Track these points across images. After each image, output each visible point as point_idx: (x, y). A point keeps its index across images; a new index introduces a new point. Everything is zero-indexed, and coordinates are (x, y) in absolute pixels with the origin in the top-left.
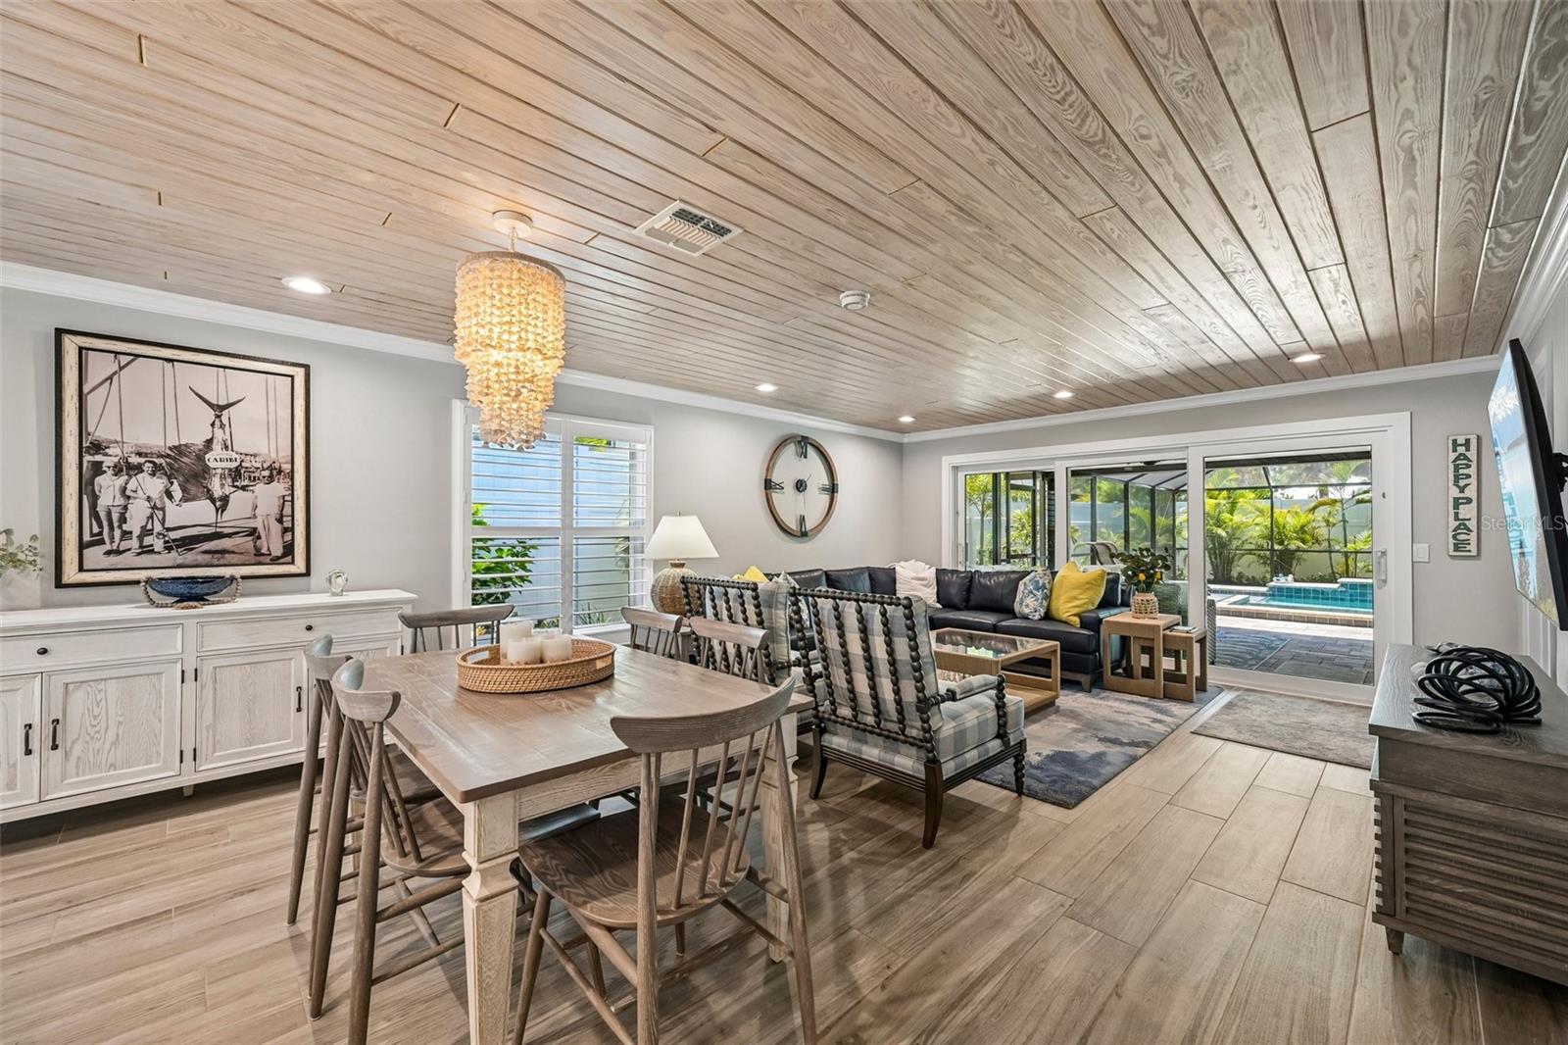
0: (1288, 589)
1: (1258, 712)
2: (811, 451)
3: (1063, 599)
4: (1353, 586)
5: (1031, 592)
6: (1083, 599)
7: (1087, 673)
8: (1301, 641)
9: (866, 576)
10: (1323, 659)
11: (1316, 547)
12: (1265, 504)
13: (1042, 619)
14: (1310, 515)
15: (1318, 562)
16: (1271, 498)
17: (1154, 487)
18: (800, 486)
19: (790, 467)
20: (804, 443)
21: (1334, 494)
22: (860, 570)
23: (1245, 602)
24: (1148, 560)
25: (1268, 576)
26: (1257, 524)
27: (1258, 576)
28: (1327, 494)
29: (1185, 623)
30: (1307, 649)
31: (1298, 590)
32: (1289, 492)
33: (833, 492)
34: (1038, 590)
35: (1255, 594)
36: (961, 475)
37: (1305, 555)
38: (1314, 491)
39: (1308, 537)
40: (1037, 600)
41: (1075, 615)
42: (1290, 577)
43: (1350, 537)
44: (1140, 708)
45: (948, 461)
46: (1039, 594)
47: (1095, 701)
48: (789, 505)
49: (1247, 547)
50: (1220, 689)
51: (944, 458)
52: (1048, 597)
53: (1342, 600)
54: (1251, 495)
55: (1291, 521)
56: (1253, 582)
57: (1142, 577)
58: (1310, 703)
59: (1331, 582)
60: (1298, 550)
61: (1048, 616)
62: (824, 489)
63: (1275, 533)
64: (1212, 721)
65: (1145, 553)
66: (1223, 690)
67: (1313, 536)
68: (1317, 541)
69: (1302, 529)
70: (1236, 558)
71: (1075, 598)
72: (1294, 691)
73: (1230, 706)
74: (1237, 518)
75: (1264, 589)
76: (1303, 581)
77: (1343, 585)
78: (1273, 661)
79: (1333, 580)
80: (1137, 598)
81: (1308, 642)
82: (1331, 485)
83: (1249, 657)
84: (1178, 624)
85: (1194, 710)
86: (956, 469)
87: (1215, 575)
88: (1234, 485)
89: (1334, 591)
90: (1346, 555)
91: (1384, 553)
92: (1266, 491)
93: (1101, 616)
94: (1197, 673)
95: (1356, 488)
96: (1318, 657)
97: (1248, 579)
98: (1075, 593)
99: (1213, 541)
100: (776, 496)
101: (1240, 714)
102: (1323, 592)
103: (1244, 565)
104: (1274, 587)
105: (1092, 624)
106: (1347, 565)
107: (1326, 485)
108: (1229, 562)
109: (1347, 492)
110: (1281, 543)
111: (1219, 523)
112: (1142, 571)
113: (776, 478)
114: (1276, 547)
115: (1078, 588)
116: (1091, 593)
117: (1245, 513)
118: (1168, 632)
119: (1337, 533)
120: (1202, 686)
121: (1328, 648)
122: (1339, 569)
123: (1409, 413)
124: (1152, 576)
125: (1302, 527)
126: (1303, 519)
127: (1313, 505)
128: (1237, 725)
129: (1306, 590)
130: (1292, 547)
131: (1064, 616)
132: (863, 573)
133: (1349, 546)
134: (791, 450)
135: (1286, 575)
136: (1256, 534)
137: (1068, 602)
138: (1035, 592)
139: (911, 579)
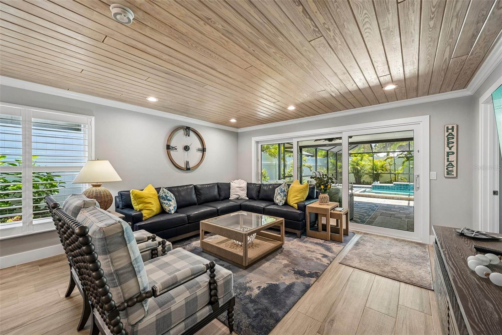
0: (378, 186)
1: (368, 247)
2: (191, 133)
3: (291, 196)
4: (397, 185)
5: (279, 193)
6: (299, 196)
7: (299, 230)
8: (383, 206)
9: (216, 186)
10: (391, 214)
11: (386, 172)
12: (371, 158)
13: (283, 205)
14: (385, 162)
15: (386, 177)
16: (373, 156)
17: (337, 152)
18: (186, 148)
19: (179, 140)
20: (188, 129)
21: (391, 155)
22: (214, 184)
23: (365, 191)
24: (326, 179)
25: (372, 181)
26: (369, 165)
27: (369, 182)
28: (389, 155)
29: (341, 206)
30: (385, 210)
31: (381, 186)
32: (379, 154)
33: (204, 151)
34: (282, 192)
35: (368, 188)
36: (260, 145)
37: (383, 175)
38: (386, 154)
39: (384, 169)
40: (281, 197)
41: (296, 203)
42: (379, 182)
43: (396, 169)
44: (319, 248)
45: (254, 139)
46: (282, 194)
47: (300, 243)
48: (180, 157)
49: (366, 172)
50: (354, 233)
51: (253, 138)
52: (286, 196)
53: (394, 189)
54: (367, 155)
55: (379, 163)
56: (367, 184)
57: (322, 187)
58: (389, 240)
59: (390, 183)
60: (381, 173)
61: (286, 204)
62: (199, 150)
63: (374, 168)
64: (349, 254)
65: (324, 176)
66: (355, 234)
67: (385, 168)
68: (387, 170)
69: (382, 167)
70: (362, 176)
71: (296, 196)
72: (383, 234)
73: (357, 244)
74: (363, 163)
75: (370, 186)
76: (382, 183)
77: (394, 184)
78: (374, 216)
79: (391, 182)
80: (321, 196)
81: (385, 207)
82: (391, 152)
83: (366, 215)
84: (337, 207)
85: (342, 248)
86: (257, 142)
87: (356, 181)
88: (362, 152)
89: (392, 186)
90: (395, 174)
91: (418, 176)
92: (372, 154)
93: (306, 204)
94: (344, 227)
95: (399, 153)
96: (389, 214)
97: (366, 183)
98: (296, 194)
99: (355, 170)
100: (172, 153)
101: (361, 249)
102: (389, 187)
103: (366, 178)
104: (374, 185)
105: (302, 208)
106: (395, 178)
107: (389, 152)
108: (360, 177)
109: (396, 154)
110: (376, 171)
111: (358, 165)
112: (323, 185)
113: (172, 144)
114: (375, 172)
115: (297, 192)
116: (302, 194)
117: (365, 161)
118: (332, 211)
119: (392, 168)
120: (346, 233)
121: (392, 209)
122: (393, 179)
123: (429, 116)
124: (327, 186)
125: (382, 166)
126: (383, 163)
127: (386, 158)
128: (359, 256)
129: (383, 186)
130: (379, 172)
131: (292, 204)
132: (215, 185)
133: (396, 171)
134: (181, 132)
135: (377, 181)
136: (368, 168)
137: (294, 198)
138: (281, 193)
139: (237, 187)
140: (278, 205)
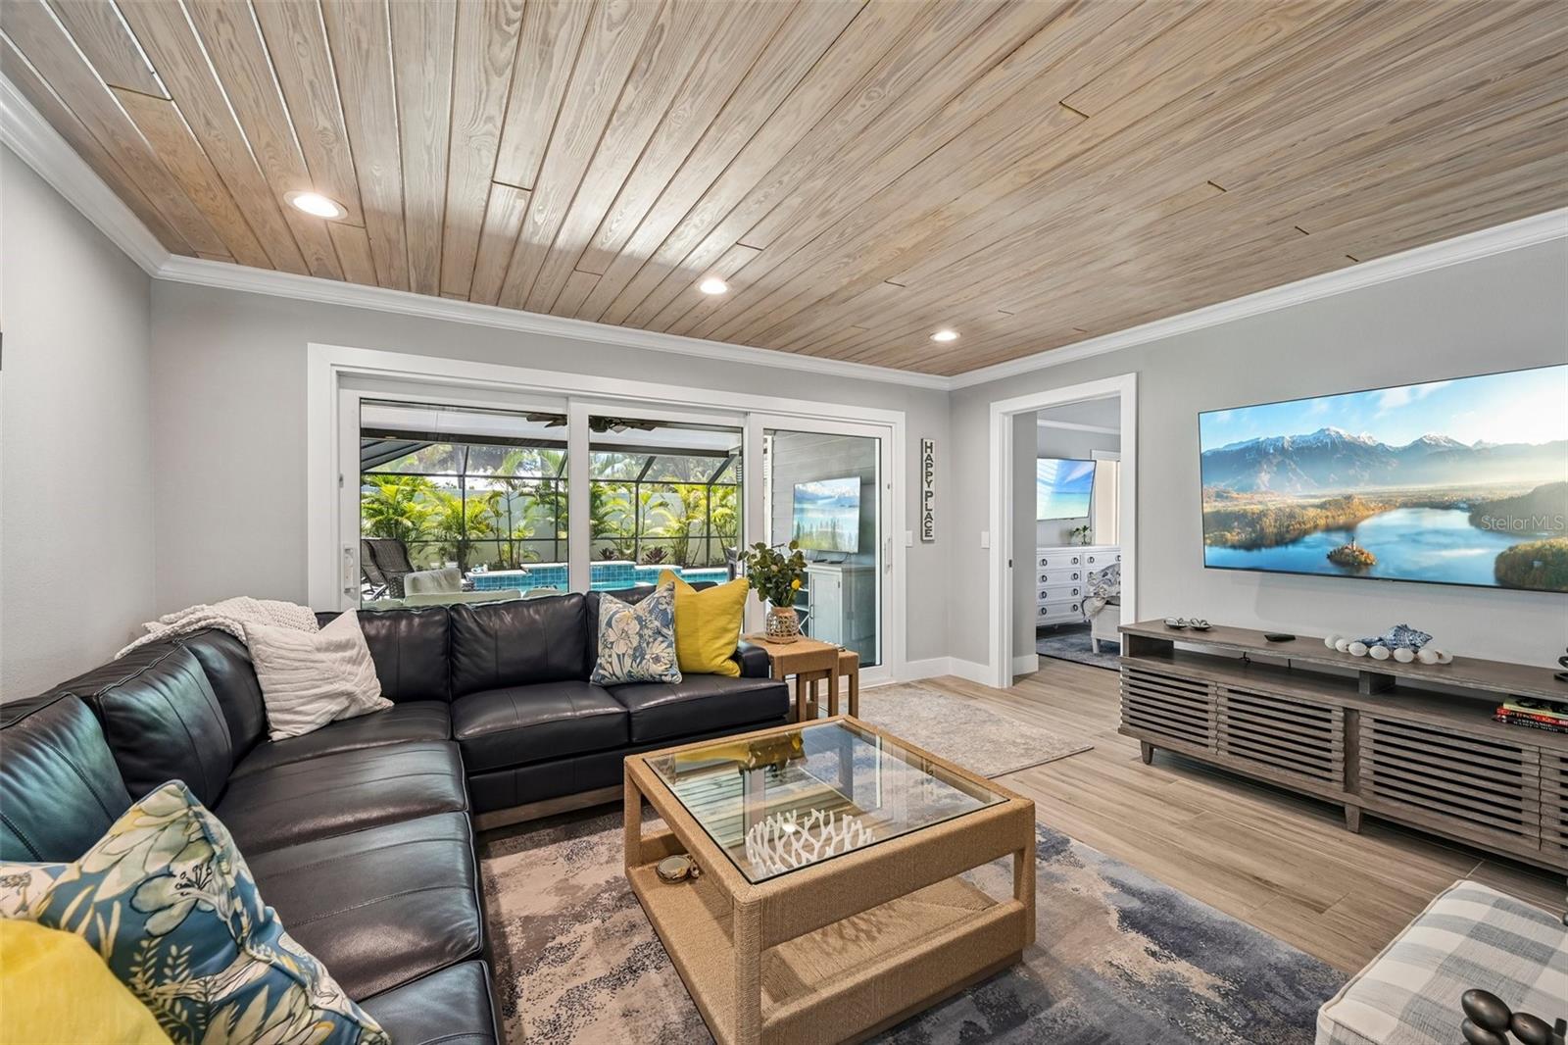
5: (659, 633)
26: (437, 512)
39: (482, 527)
41: (731, 659)
42: (482, 567)
43: (513, 526)
49: (427, 537)
51: (313, 348)
67: (485, 525)
71: (726, 630)
91: (889, 540)
98: (722, 621)
114: (461, 536)
115: (725, 612)
119: (504, 523)
123: (905, 413)
125: (475, 517)
126: (477, 509)
127: (488, 495)
130: (474, 536)
131: (714, 664)
133: (513, 533)
137: (717, 638)
138: (665, 631)
139: (319, 650)
140: (663, 683)
